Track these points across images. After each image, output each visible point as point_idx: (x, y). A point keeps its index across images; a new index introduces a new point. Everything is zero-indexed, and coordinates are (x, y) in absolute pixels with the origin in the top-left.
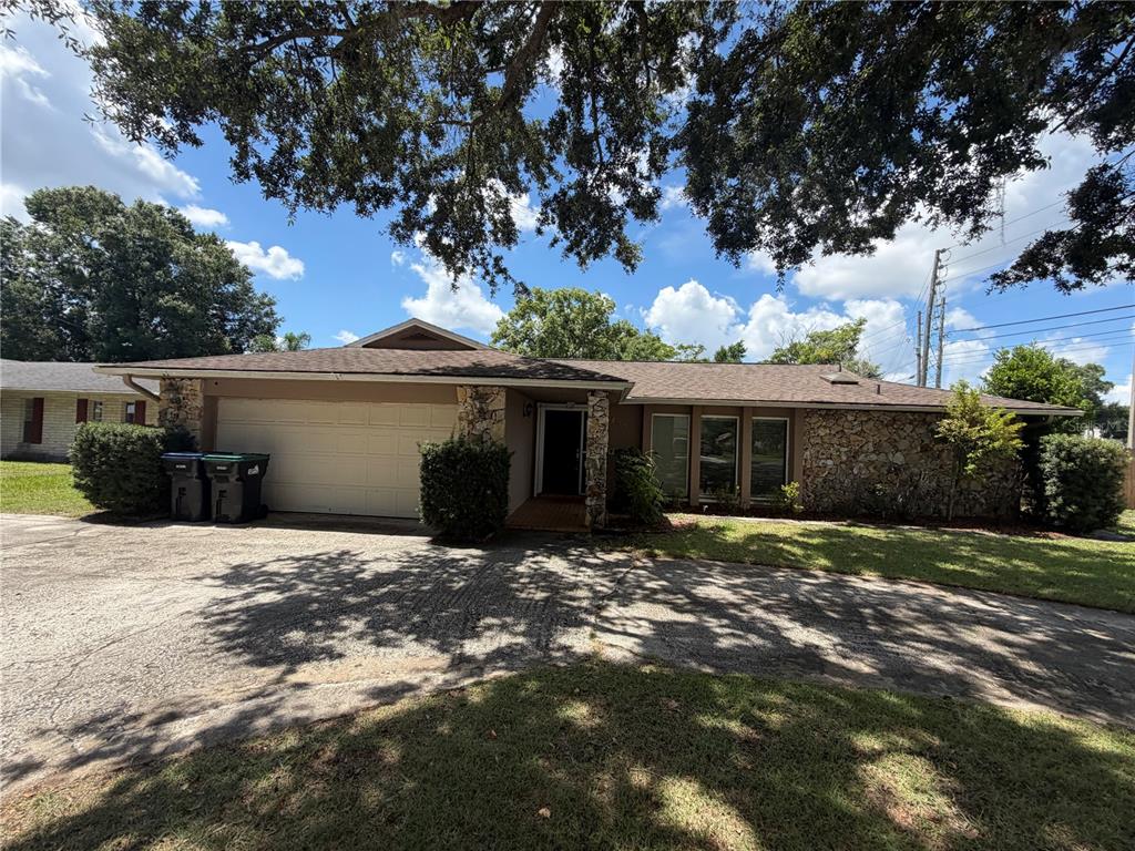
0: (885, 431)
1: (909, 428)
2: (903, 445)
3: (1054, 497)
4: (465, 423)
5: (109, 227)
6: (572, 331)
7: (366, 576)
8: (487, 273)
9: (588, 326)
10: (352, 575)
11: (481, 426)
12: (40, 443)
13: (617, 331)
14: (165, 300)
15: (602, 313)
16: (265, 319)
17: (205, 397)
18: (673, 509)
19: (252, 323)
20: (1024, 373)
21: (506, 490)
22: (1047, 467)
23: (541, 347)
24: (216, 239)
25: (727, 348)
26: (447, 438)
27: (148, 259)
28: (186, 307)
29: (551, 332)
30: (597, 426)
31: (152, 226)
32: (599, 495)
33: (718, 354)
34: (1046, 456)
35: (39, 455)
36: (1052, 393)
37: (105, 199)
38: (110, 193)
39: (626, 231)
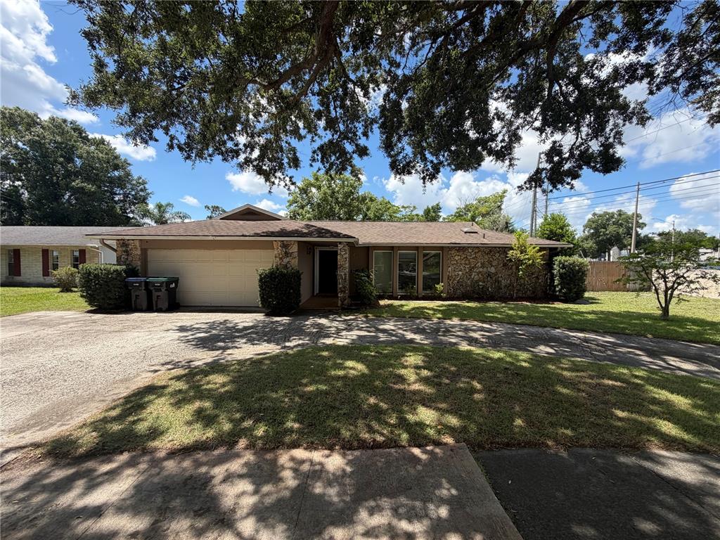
0: (486, 257)
1: (497, 255)
2: (495, 263)
3: (557, 285)
4: (278, 259)
5: (34, 136)
6: (337, 199)
7: (240, 327)
8: (286, 185)
9: (347, 195)
10: (234, 327)
11: (286, 260)
12: (20, 276)
13: (364, 199)
14: (77, 183)
15: (355, 188)
16: (141, 193)
17: (141, 249)
18: (382, 298)
19: (133, 195)
20: (553, 227)
21: (299, 291)
22: (555, 272)
23: (318, 208)
24: (104, 141)
25: (430, 207)
26: (270, 267)
27: (61, 156)
28: (90, 187)
29: (324, 199)
30: (344, 259)
31: (62, 133)
32: (344, 292)
33: (425, 210)
34: (555, 266)
35: (20, 283)
36: (564, 236)
37: (29, 116)
38: (31, 112)
39: (354, 162)
